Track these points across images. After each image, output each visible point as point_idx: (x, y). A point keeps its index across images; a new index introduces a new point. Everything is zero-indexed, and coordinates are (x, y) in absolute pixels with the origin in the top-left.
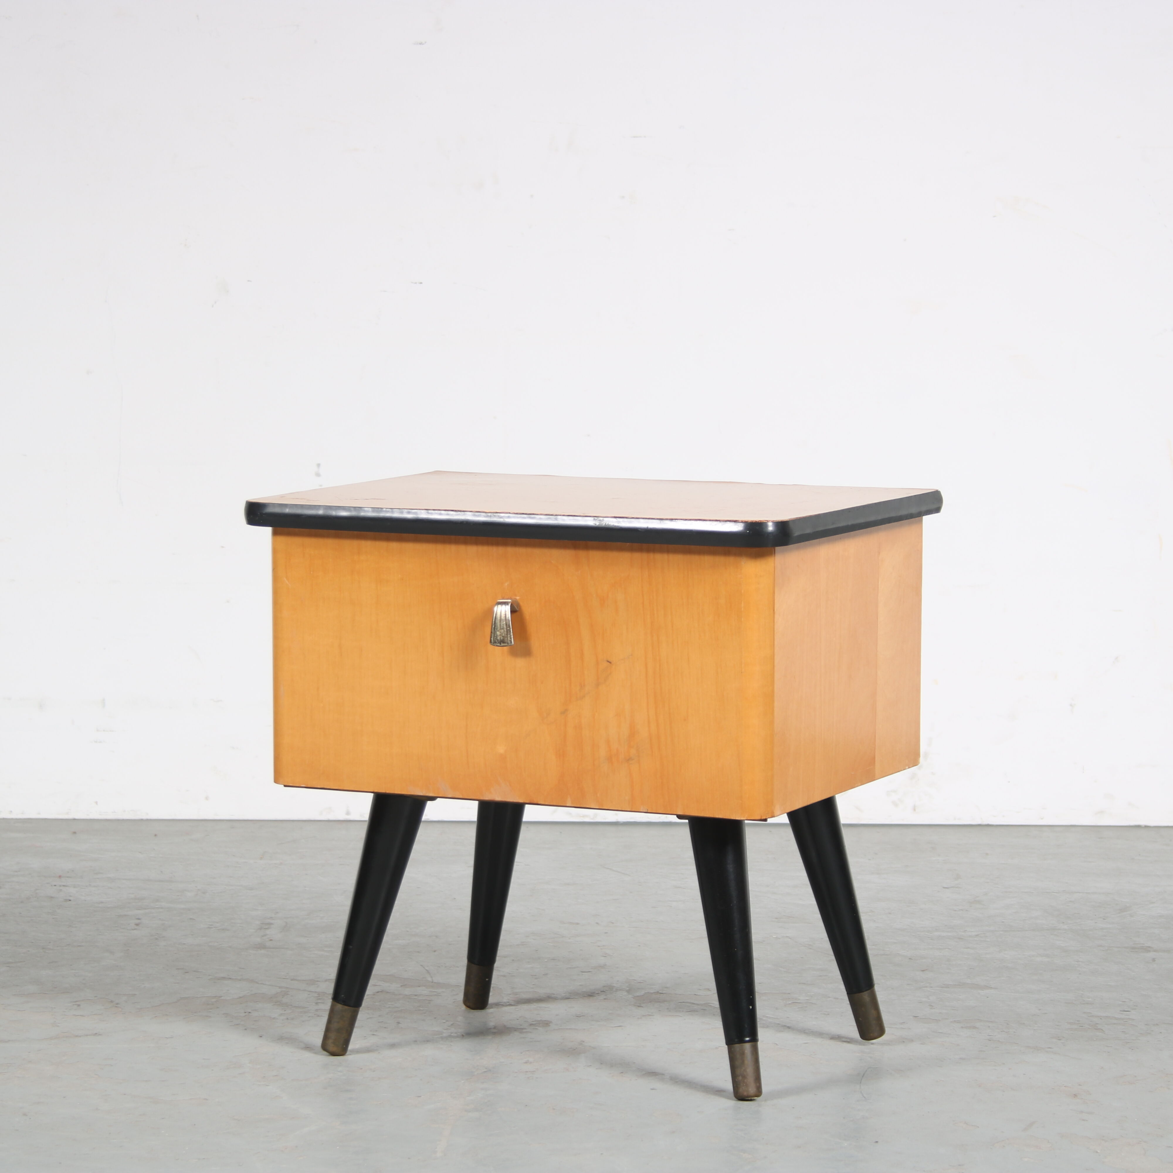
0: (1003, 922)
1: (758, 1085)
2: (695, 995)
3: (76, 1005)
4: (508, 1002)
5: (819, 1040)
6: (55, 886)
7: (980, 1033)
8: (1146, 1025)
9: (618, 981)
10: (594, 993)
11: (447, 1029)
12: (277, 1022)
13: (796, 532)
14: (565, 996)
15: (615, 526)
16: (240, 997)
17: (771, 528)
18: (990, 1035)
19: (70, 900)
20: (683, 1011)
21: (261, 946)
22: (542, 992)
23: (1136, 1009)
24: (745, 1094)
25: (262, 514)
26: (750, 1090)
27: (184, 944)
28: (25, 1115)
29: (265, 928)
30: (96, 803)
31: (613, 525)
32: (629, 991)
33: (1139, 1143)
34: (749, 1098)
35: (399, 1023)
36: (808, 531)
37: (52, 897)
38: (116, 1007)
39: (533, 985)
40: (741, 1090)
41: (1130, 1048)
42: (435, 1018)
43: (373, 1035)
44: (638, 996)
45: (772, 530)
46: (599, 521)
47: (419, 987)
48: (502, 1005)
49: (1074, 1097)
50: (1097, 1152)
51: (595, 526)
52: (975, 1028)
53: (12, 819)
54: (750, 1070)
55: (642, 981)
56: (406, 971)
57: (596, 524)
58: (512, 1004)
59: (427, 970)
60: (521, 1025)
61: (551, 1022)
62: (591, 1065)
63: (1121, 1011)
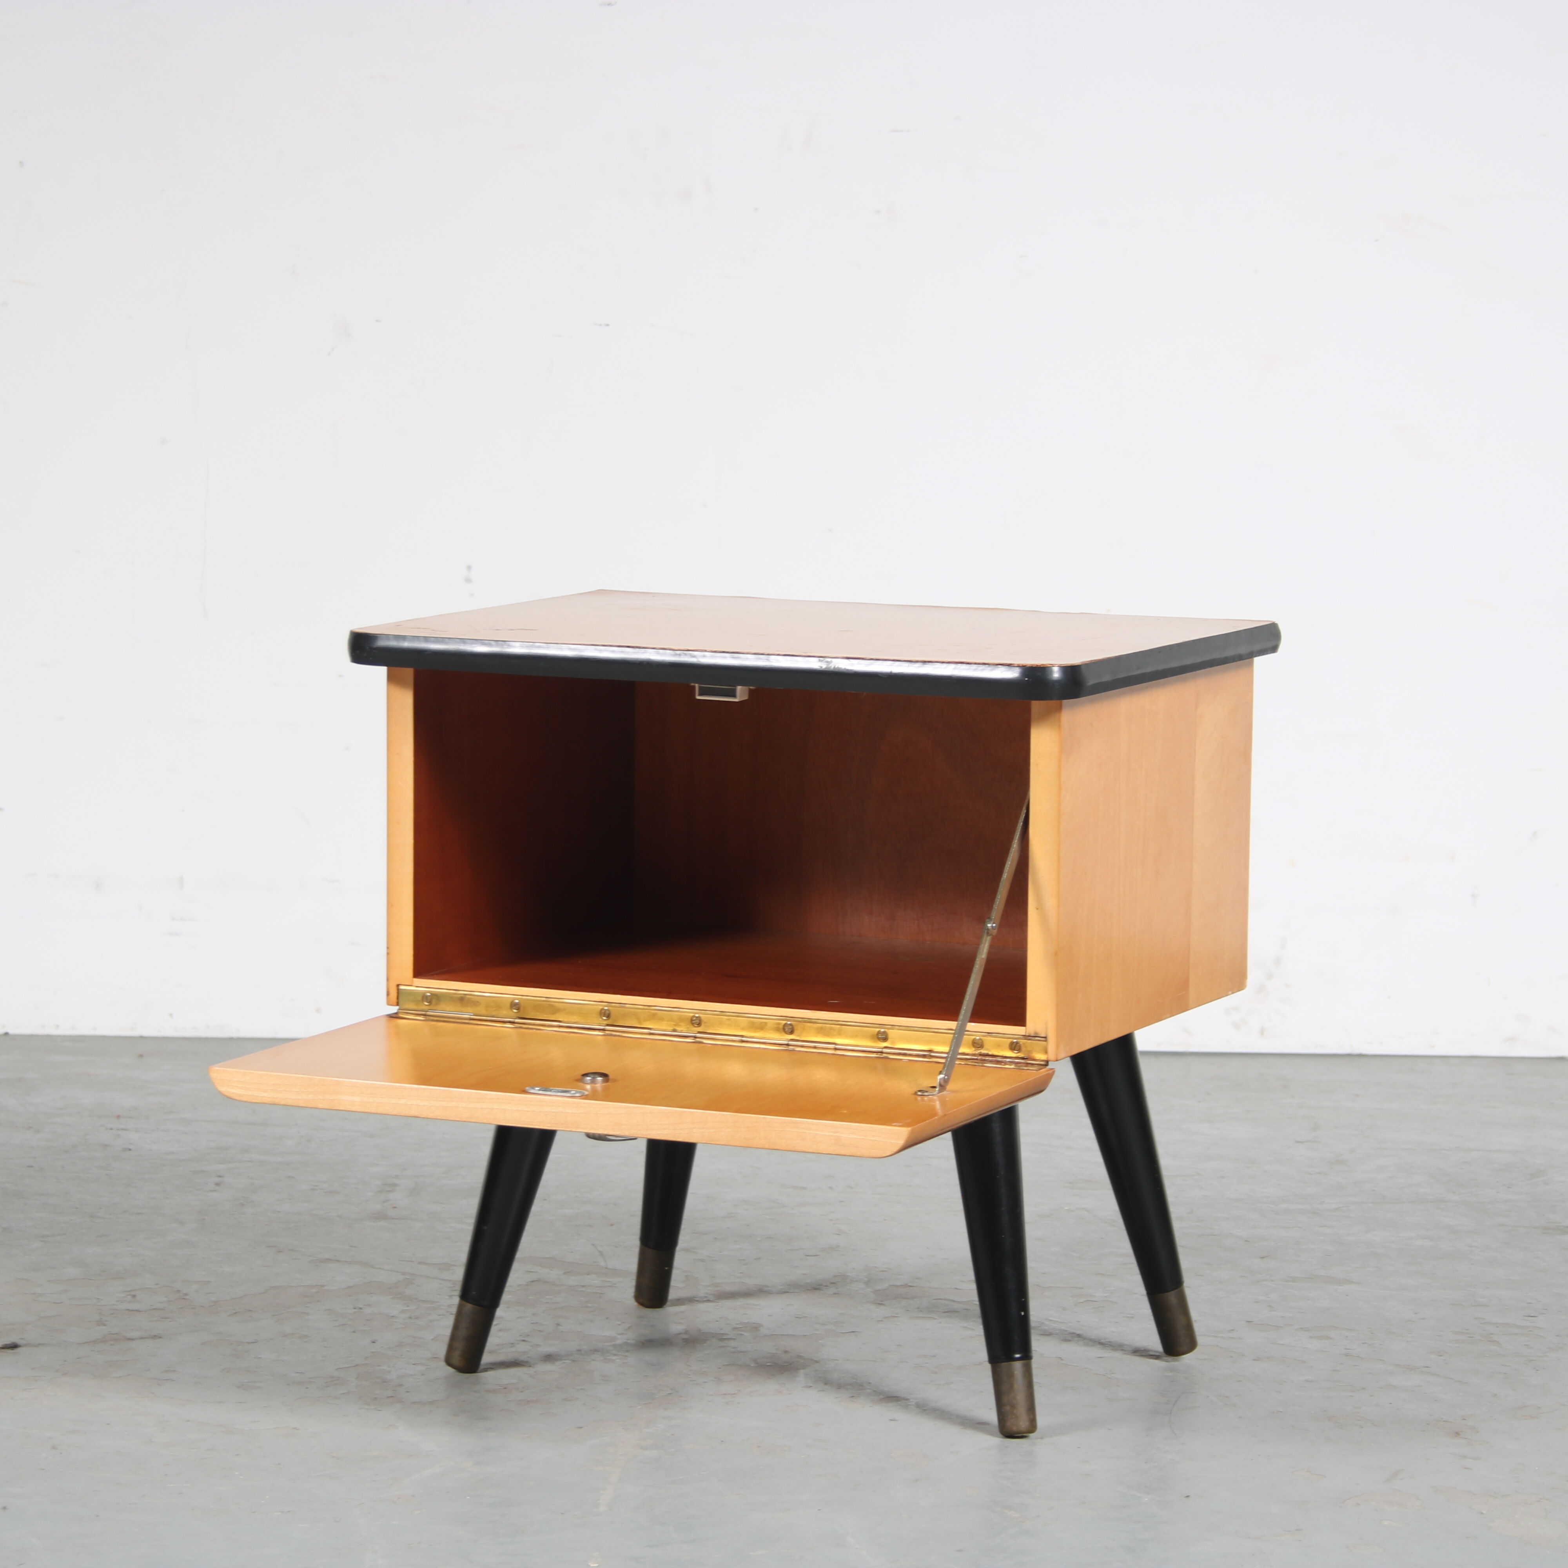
0: (1373, 1190)
1: (1032, 1417)
2: (956, 1289)
3: (130, 1295)
4: (706, 1297)
5: (1118, 1354)
6: (111, 1129)
7: (1334, 1345)
8: (1557, 1336)
9: (854, 1269)
10: (821, 1285)
11: (622, 1334)
12: (396, 1322)
13: (1091, 681)
14: (782, 1289)
15: (848, 670)
16: (349, 1287)
17: (1056, 674)
18: (1348, 1348)
19: (130, 1150)
20: (938, 1311)
21: (380, 1216)
22: (751, 1283)
23: (1544, 1314)
24: (1015, 1429)
25: (372, 649)
26: (1021, 1424)
27: (279, 1212)
28: (54, 1448)
29: (387, 1191)
30: (171, 1015)
31: (845, 669)
32: (867, 1283)
33: (1539, 1501)
34: (1020, 1435)
35: (558, 1325)
36: (1106, 678)
37: (106, 1145)
38: (184, 1299)
39: (741, 1273)
40: (1008, 1424)
41: (1534, 1368)
42: (607, 1318)
43: (524, 1341)
44: (879, 1290)
45: (1058, 677)
46: (825, 663)
47: (588, 1274)
48: (697, 1301)
49: (1456, 1436)
50: (1482, 1513)
51: (821, 669)
52: (1328, 1338)
53: (59, 1036)
54: (1020, 1397)
55: (886, 1270)
56: (572, 1252)
57: (821, 667)
58: (711, 1299)
59: (600, 1251)
60: (721, 1329)
61: (761, 1325)
62: (811, 1386)
63: (1525, 1316)
